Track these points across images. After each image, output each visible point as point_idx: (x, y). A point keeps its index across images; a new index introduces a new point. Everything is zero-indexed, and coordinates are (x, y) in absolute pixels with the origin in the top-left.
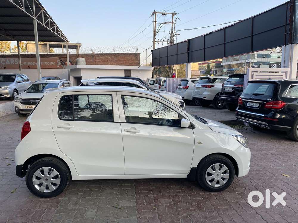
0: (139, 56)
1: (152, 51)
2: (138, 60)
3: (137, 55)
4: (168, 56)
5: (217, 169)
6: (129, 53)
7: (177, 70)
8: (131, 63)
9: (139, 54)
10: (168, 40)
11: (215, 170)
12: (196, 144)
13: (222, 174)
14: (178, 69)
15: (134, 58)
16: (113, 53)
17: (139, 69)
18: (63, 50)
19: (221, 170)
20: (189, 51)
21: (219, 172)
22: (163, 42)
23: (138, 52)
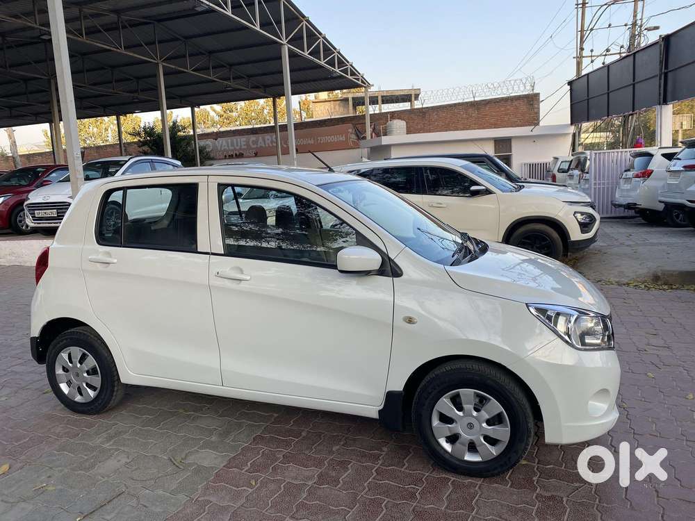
0: (538, 102)
1: (570, 83)
2: (536, 110)
3: (531, 101)
4: (610, 90)
5: (468, 407)
6: (511, 95)
7: (680, 132)
8: (516, 120)
9: (537, 95)
10: (622, 47)
11: (460, 408)
12: (399, 322)
13: (484, 425)
14: (685, 127)
15: (523, 107)
16: (472, 100)
17: (531, 134)
18: (380, 107)
19: (483, 412)
20: (666, 67)
21: (473, 417)
22: (606, 55)
23: (535, 91)
